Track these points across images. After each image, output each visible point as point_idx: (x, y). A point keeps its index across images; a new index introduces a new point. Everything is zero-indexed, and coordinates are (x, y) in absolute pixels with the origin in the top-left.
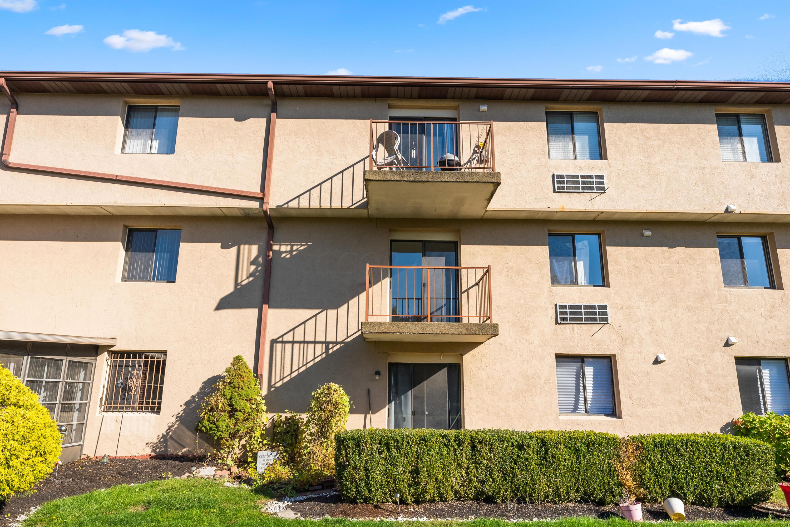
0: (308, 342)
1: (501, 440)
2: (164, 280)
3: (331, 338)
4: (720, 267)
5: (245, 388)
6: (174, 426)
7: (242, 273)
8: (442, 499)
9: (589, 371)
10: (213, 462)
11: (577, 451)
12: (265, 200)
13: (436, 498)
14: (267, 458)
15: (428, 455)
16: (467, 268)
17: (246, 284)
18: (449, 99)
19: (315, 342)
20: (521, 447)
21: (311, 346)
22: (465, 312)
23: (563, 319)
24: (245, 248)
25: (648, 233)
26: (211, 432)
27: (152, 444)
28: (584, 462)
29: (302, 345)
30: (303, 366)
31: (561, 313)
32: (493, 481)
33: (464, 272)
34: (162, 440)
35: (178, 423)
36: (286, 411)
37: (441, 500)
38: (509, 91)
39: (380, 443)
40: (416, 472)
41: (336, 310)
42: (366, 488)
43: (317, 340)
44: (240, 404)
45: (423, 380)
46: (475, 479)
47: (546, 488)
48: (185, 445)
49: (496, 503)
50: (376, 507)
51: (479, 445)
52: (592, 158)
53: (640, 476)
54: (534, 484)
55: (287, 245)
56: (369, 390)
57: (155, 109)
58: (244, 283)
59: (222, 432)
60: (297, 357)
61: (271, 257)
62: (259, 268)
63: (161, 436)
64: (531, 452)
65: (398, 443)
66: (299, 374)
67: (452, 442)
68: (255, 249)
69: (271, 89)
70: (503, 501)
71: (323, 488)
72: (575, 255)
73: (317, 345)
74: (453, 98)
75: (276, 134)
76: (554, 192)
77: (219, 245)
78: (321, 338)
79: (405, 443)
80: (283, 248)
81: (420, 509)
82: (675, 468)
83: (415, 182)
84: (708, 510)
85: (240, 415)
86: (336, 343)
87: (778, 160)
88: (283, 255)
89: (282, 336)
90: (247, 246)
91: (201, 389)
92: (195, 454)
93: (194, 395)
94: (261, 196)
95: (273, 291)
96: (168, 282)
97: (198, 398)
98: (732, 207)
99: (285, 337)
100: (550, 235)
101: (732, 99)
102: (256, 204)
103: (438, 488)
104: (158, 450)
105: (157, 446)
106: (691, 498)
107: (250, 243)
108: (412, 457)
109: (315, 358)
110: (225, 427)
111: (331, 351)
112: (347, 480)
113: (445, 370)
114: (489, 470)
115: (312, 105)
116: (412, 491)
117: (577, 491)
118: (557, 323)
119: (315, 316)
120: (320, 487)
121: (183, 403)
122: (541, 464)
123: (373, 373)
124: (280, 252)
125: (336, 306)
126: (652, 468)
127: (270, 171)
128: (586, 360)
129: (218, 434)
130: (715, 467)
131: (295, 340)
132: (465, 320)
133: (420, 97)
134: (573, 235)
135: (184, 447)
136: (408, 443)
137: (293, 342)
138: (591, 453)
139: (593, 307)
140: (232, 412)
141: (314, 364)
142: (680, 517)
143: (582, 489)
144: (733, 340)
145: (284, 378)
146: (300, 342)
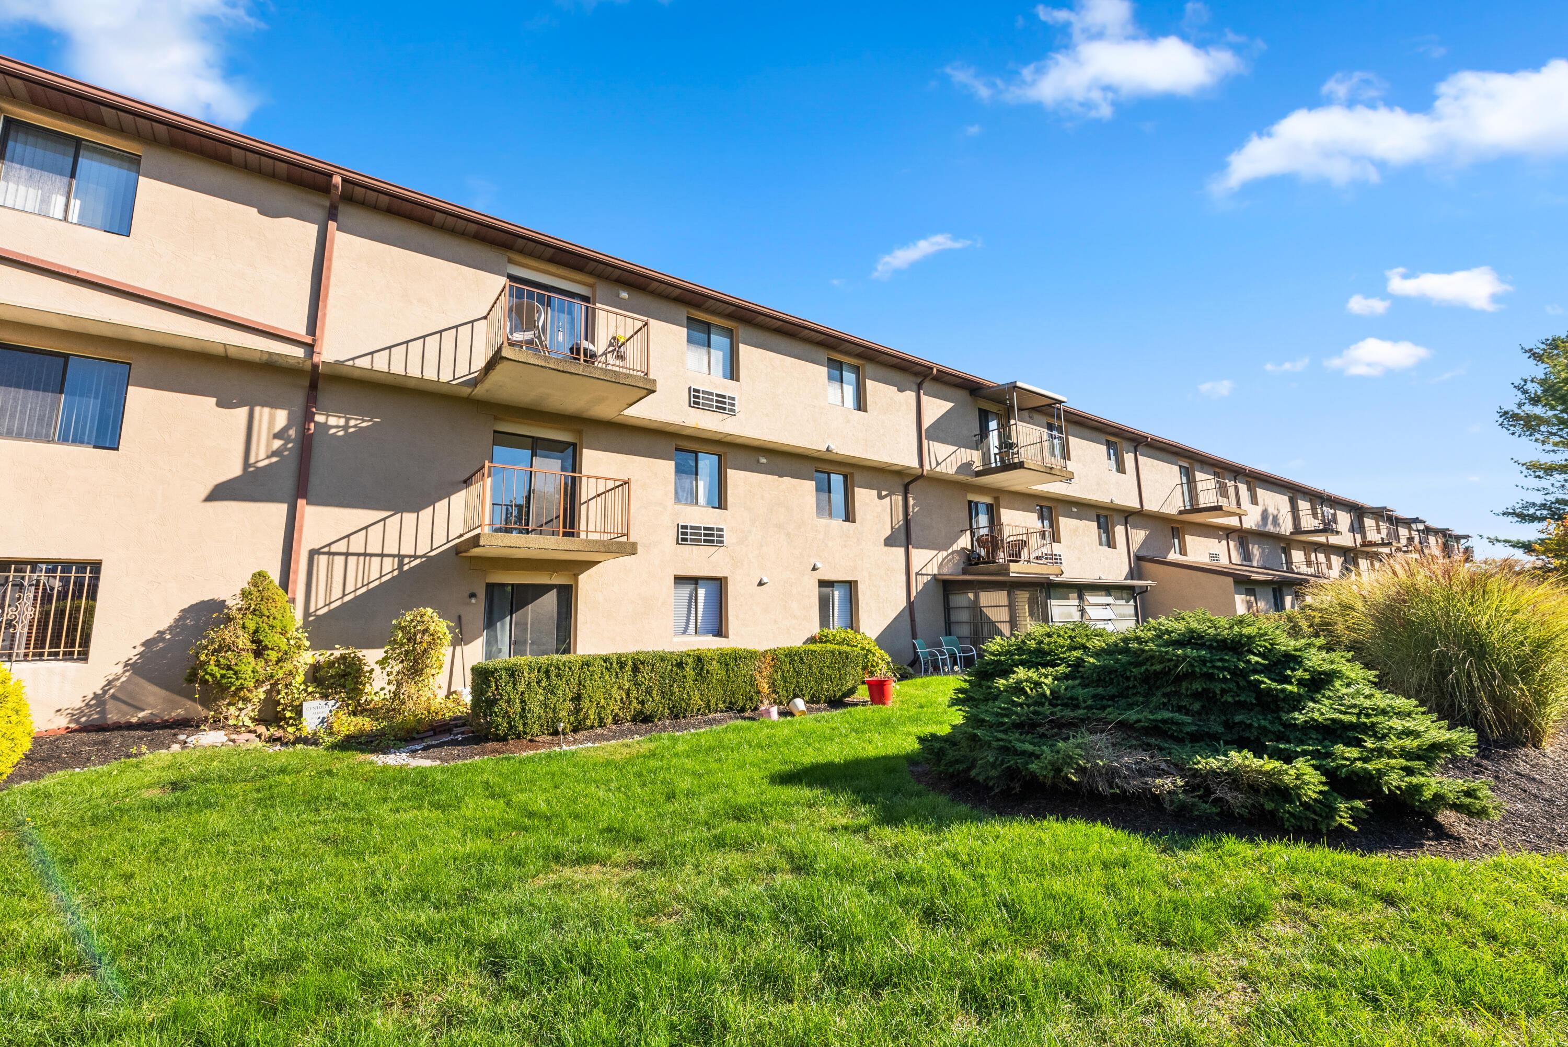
0: (371, 555)
1: (663, 660)
2: (88, 443)
3: (407, 549)
4: (815, 499)
5: (279, 616)
6: (119, 679)
7: (258, 449)
8: (602, 724)
9: (702, 592)
10: (217, 724)
11: (727, 665)
12: (316, 349)
13: (596, 724)
14: (319, 710)
15: (591, 680)
16: (588, 477)
17: (266, 466)
18: (587, 273)
19: (382, 555)
20: (680, 665)
21: (376, 561)
22: (583, 527)
23: (683, 539)
24: (263, 414)
25: (763, 460)
26: (224, 681)
27: (69, 711)
28: (732, 675)
29: (362, 558)
30: (363, 586)
31: (683, 533)
32: (653, 700)
33: (584, 480)
34: (93, 702)
35: (127, 674)
36: (337, 646)
37: (600, 726)
38: (655, 284)
39: (539, 672)
40: (577, 698)
41: (416, 515)
42: (521, 722)
43: (385, 552)
44: (272, 639)
45: (527, 604)
46: (635, 701)
47: (700, 702)
48: (144, 707)
49: (652, 722)
50: (531, 741)
51: (641, 666)
52: (725, 377)
53: (773, 684)
54: (689, 700)
55: (340, 417)
56: (460, 617)
57: (78, 144)
58: (260, 464)
59: (245, 679)
60: (354, 575)
61: (312, 431)
62: (290, 445)
63: (91, 696)
64: (689, 671)
65: (559, 669)
66: (356, 598)
67: (615, 665)
68: (281, 417)
69: (338, 188)
70: (660, 719)
71: (435, 734)
72: (697, 474)
73: (385, 559)
74: (591, 273)
75: (336, 254)
76: (690, 406)
77: (213, 400)
78: (392, 549)
79: (567, 669)
80: (332, 421)
81: (580, 736)
82: (799, 673)
83: (563, 372)
84: (818, 706)
85: (273, 656)
86: (415, 557)
87: (866, 411)
88: (332, 431)
89: (329, 545)
90: (266, 410)
91: (177, 621)
92: (166, 718)
93: (161, 629)
94: (308, 340)
95: (315, 481)
96: (95, 447)
97: (170, 634)
98: (833, 447)
99: (333, 546)
100: (677, 449)
101: (842, 347)
102: (299, 352)
103: (599, 714)
104: (83, 719)
105: (82, 712)
106: (807, 698)
107: (274, 405)
108: (574, 683)
109: (381, 576)
110: (249, 672)
111: (406, 568)
112: (497, 716)
113: (554, 592)
114: (649, 692)
115: (396, 227)
116: (572, 719)
117: (724, 702)
118: (678, 543)
119: (384, 519)
120: (432, 733)
121: (138, 643)
122: (697, 680)
123: (467, 595)
124: (326, 426)
125: (416, 508)
126: (783, 677)
127: (325, 307)
128: (699, 582)
129: (238, 683)
130: (826, 671)
131: (351, 551)
132: (583, 535)
133: (551, 260)
134: (696, 453)
135: (143, 710)
136: (570, 668)
137: (347, 554)
138: (738, 666)
139: (712, 529)
140: (259, 651)
141: (381, 584)
142: (803, 713)
143: (728, 700)
144: (819, 565)
145: (331, 603)
146: (359, 555)
